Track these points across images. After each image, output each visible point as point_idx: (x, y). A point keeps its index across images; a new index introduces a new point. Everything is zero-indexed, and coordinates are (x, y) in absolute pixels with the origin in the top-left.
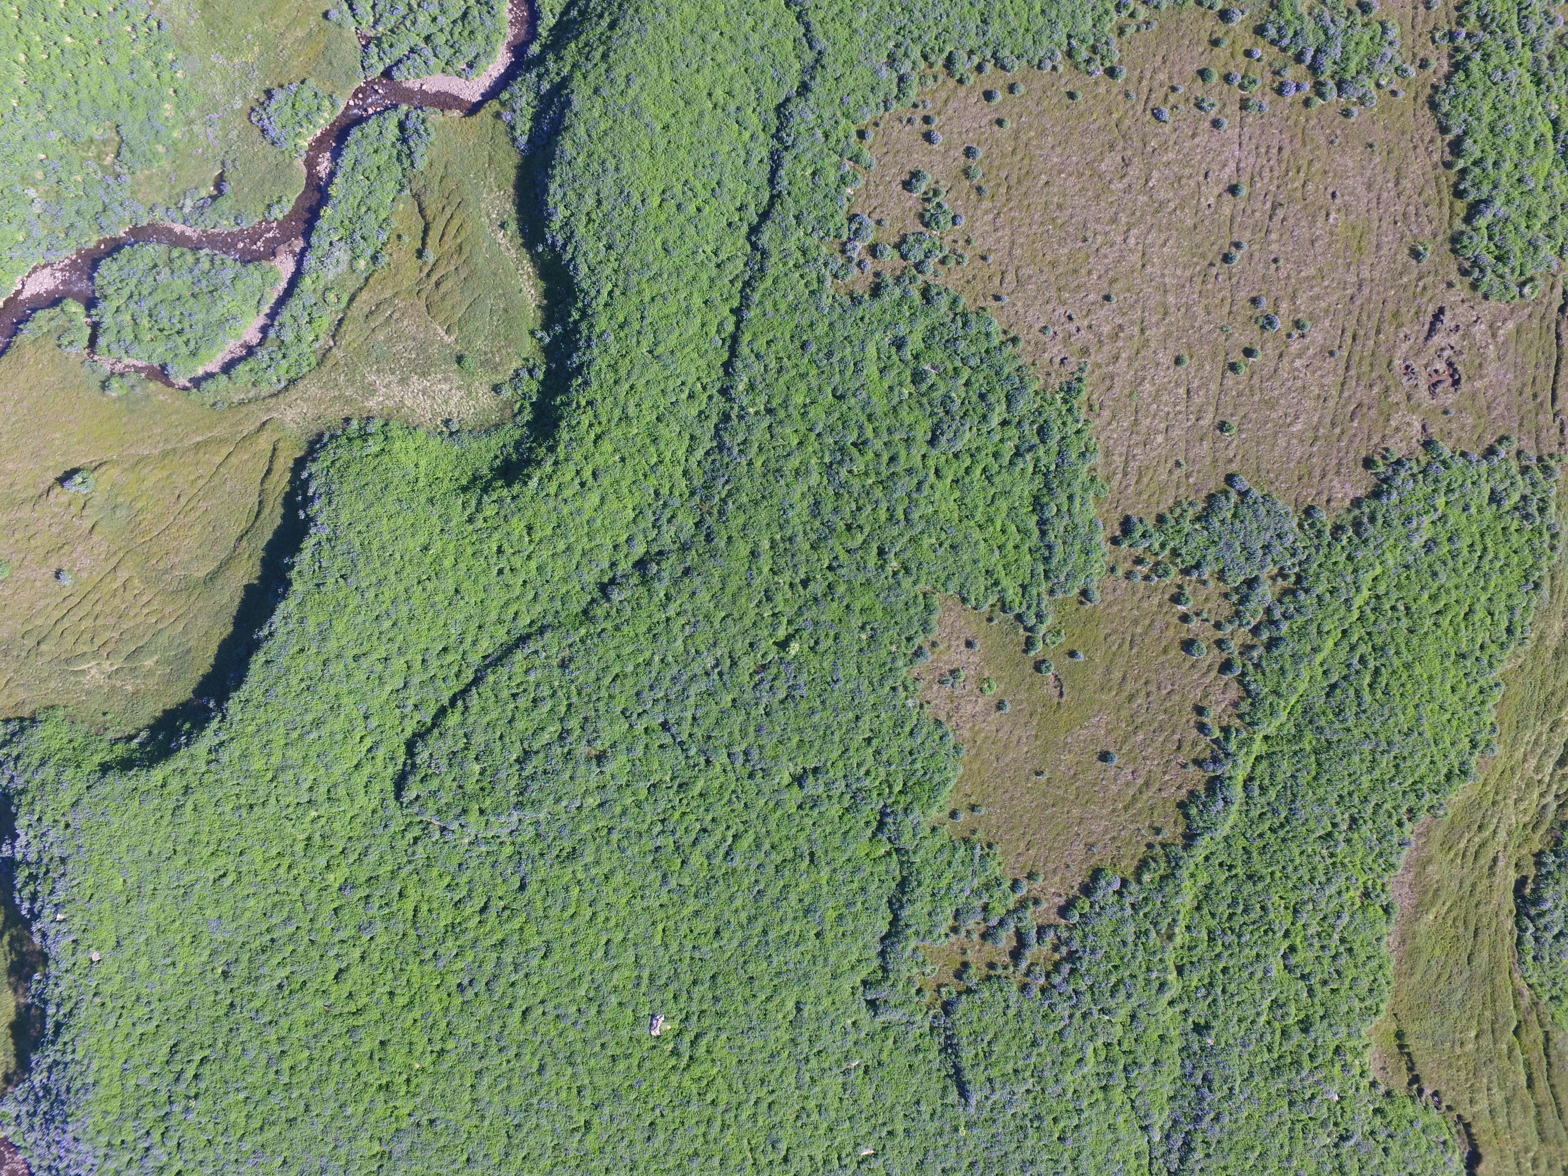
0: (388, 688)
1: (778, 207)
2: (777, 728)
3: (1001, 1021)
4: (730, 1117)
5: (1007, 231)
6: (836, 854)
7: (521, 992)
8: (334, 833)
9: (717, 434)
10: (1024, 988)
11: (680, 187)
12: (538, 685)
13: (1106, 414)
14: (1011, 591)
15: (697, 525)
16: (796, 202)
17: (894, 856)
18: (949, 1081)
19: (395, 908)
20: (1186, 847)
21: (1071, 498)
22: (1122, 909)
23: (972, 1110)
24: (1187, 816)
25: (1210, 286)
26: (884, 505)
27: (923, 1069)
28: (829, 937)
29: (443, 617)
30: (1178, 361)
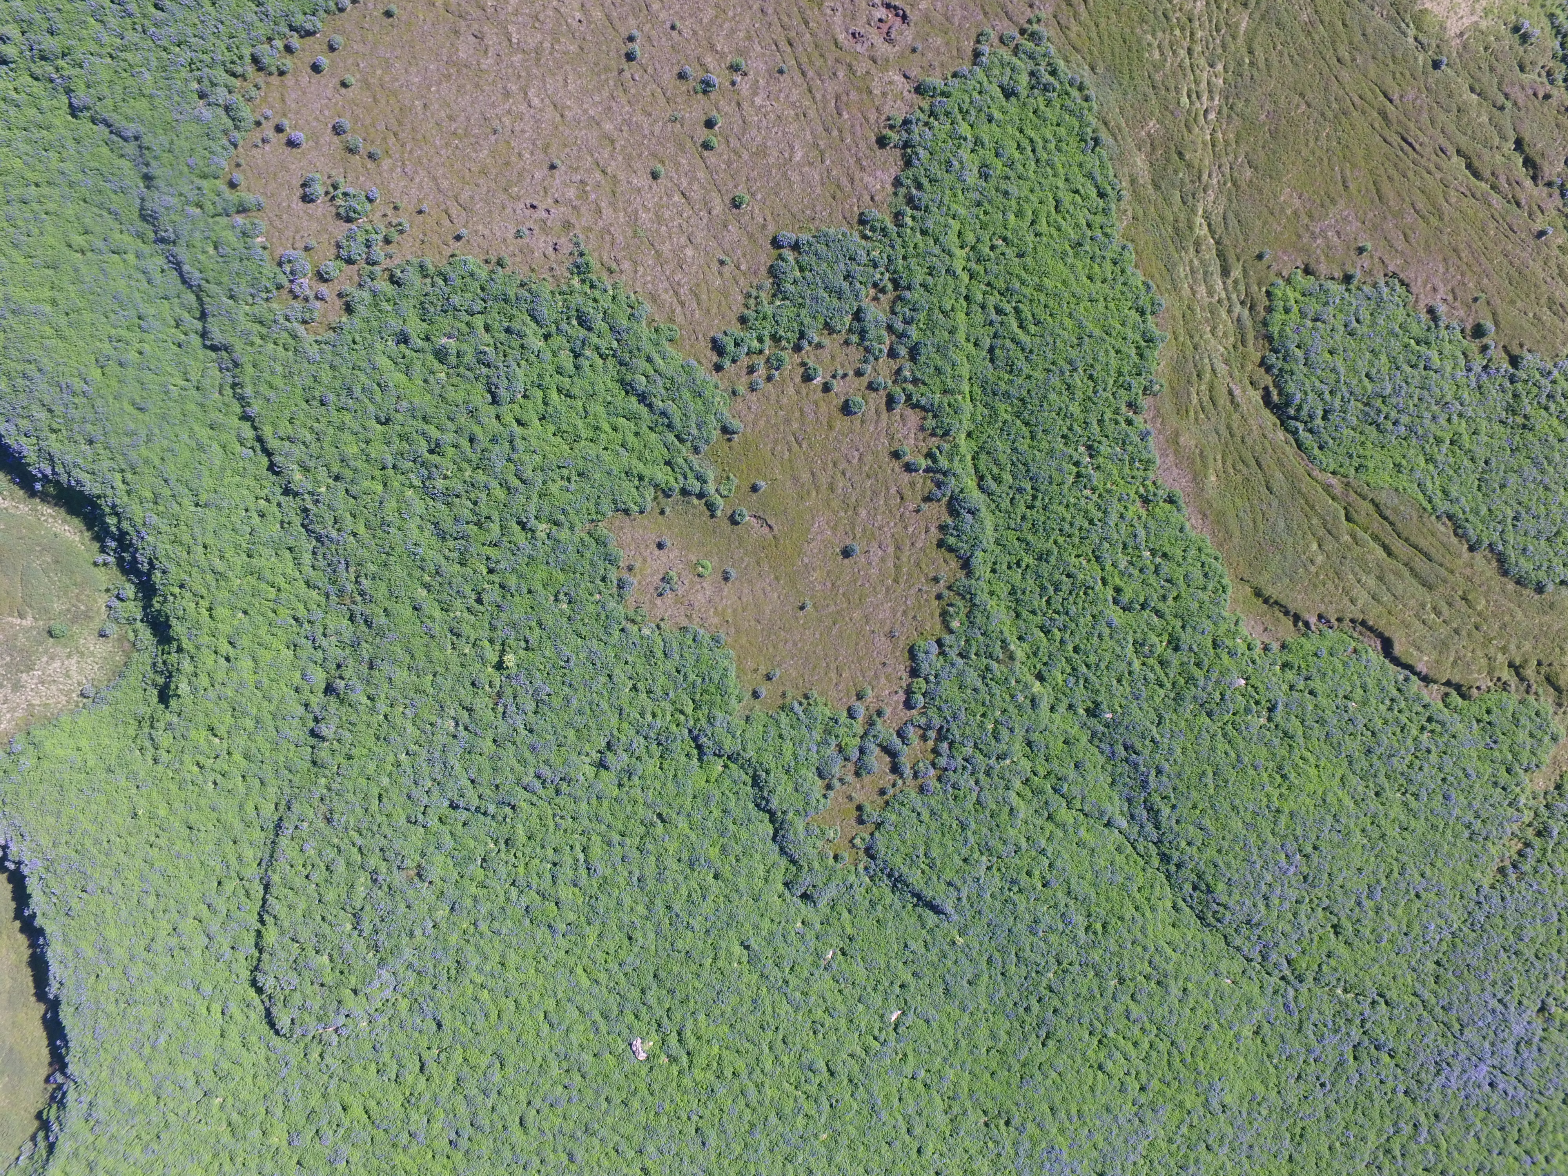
0: (197, 953)
1: (206, 299)
2: (549, 736)
3: (922, 830)
4: (757, 1075)
5: (422, 173)
6: (679, 800)
7: (506, 1109)
8: (247, 1104)
9: (309, 531)
10: (922, 790)
11: (107, 345)
12: (320, 854)
13: (626, 265)
14: (660, 475)
15: (351, 619)
16: (220, 284)
17: (731, 765)
18: (919, 910)
19: (347, 1124)
20: (969, 574)
21: (649, 360)
22: (953, 665)
23: (956, 918)
24: (951, 549)
25: (633, 91)
26: (494, 484)
27: (890, 916)
28: (726, 871)
29: (194, 858)
30: (655, 176)
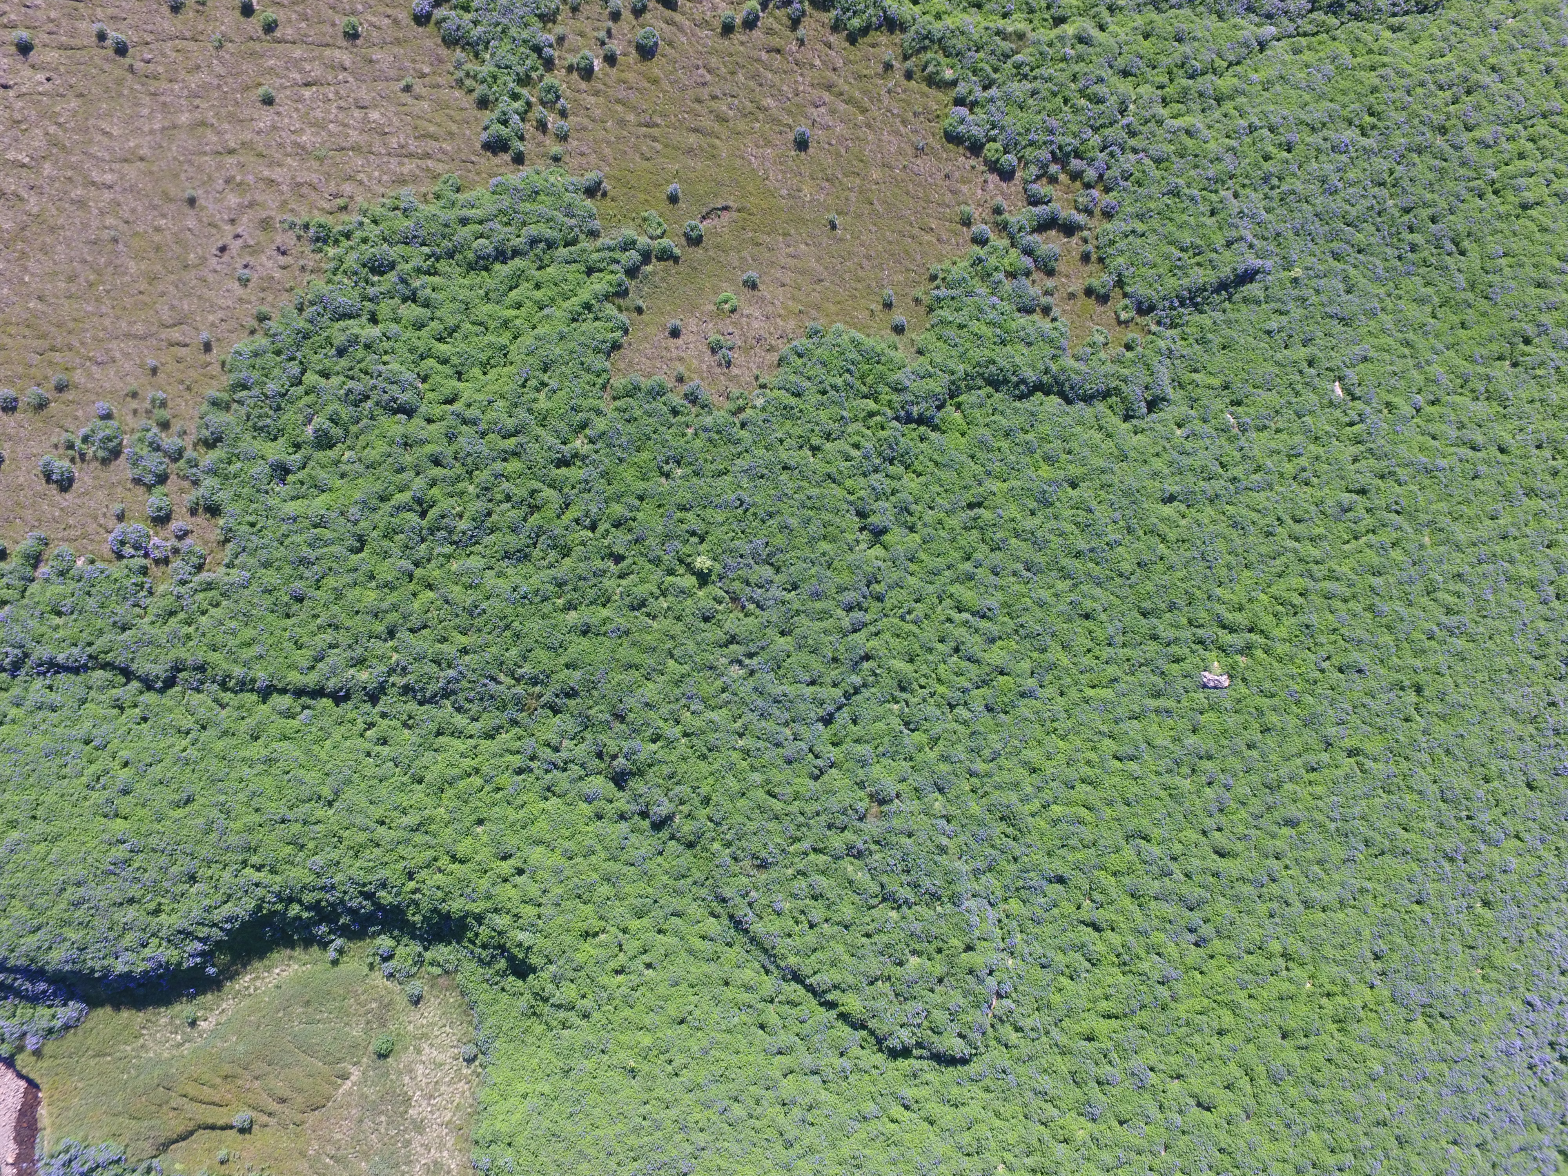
0: (824, 1095)
1: (109, 658)
2: (813, 571)
3: (1152, 238)
4: (1318, 571)
5: (113, 345)
6: (967, 475)
7: (1196, 862)
8: (1022, 1140)
9: (431, 700)
10: (1108, 215)
11: (95, 795)
12: (795, 896)
13: (348, 188)
14: (597, 287)
15: (556, 711)
16: (101, 632)
17: (960, 399)
18: (1237, 297)
19: (1110, 1045)
20: (903, 29)
21: (464, 222)
22: (992, 100)
23: (1268, 264)
24: (865, 31)
25: (161, 69)
26: (499, 466)
27: (1227, 332)
28: (1074, 470)
29: (719, 1036)
30: (268, 101)
